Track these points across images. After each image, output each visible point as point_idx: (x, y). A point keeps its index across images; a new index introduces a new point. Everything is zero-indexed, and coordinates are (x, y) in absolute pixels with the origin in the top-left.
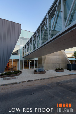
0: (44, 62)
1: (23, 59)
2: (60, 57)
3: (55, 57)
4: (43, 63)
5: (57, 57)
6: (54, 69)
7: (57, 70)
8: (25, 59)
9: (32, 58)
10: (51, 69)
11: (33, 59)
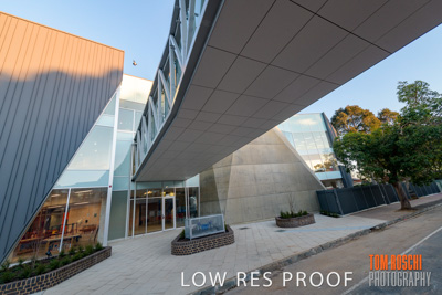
0: (226, 192)
1: (133, 187)
2: (286, 167)
3: (266, 166)
4: (220, 196)
5: (275, 167)
6: (268, 218)
7: (285, 220)
8: (140, 187)
9: (175, 182)
10: (258, 218)
11: (180, 186)
